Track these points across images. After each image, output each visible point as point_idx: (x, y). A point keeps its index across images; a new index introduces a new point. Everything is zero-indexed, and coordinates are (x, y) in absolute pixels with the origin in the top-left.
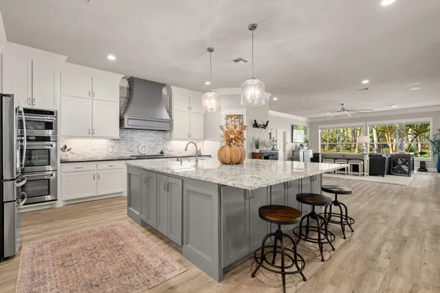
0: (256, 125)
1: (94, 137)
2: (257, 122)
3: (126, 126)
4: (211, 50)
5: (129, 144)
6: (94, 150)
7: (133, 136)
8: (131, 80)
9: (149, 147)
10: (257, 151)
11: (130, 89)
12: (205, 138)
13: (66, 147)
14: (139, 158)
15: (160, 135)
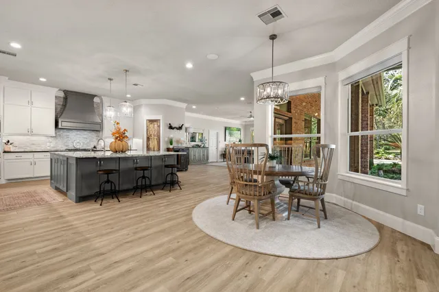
0: (171, 127)
1: (32, 135)
2: (172, 125)
3: (60, 126)
4: (110, 79)
5: (65, 140)
6: (33, 144)
7: (68, 134)
8: (66, 92)
9: (83, 143)
10: (171, 147)
11: (66, 99)
12: (134, 137)
13: (8, 142)
14: (70, 150)
15: (94, 134)
